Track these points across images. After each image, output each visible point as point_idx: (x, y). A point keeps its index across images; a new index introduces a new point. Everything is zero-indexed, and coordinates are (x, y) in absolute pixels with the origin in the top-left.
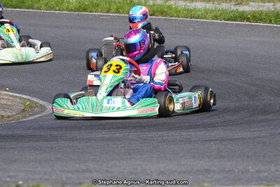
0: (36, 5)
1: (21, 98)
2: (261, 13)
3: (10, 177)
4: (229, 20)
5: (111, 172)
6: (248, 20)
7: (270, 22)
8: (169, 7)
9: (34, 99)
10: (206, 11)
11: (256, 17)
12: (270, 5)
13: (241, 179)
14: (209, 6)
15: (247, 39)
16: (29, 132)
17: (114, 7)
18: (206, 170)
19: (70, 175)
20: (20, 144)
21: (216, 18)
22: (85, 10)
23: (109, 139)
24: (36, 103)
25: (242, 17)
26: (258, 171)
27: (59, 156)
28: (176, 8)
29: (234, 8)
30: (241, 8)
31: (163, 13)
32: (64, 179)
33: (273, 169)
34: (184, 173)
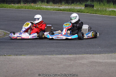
0: (7, 7)
1: (3, 31)
2: (65, 9)
3: (2, 53)
4: (57, 11)
5: (29, 52)
6: (62, 11)
7: (68, 11)
8: (41, 7)
9: (7, 32)
10: (51, 8)
11: (64, 10)
12: (67, 7)
13: (63, 53)
14: (52, 7)
15: (62, 16)
16: (6, 41)
17: (27, 7)
18: (54, 51)
19: (18, 52)
20: (4, 44)
21: (54, 10)
22: (19, 8)
23: (27, 43)
24: (7, 33)
25: (60, 10)
26: (67, 51)
27: (15, 47)
28: (43, 8)
29: (58, 8)
30: (60, 8)
31: (40, 9)
32: (17, 53)
33: (71, 50)
34: (48, 52)
